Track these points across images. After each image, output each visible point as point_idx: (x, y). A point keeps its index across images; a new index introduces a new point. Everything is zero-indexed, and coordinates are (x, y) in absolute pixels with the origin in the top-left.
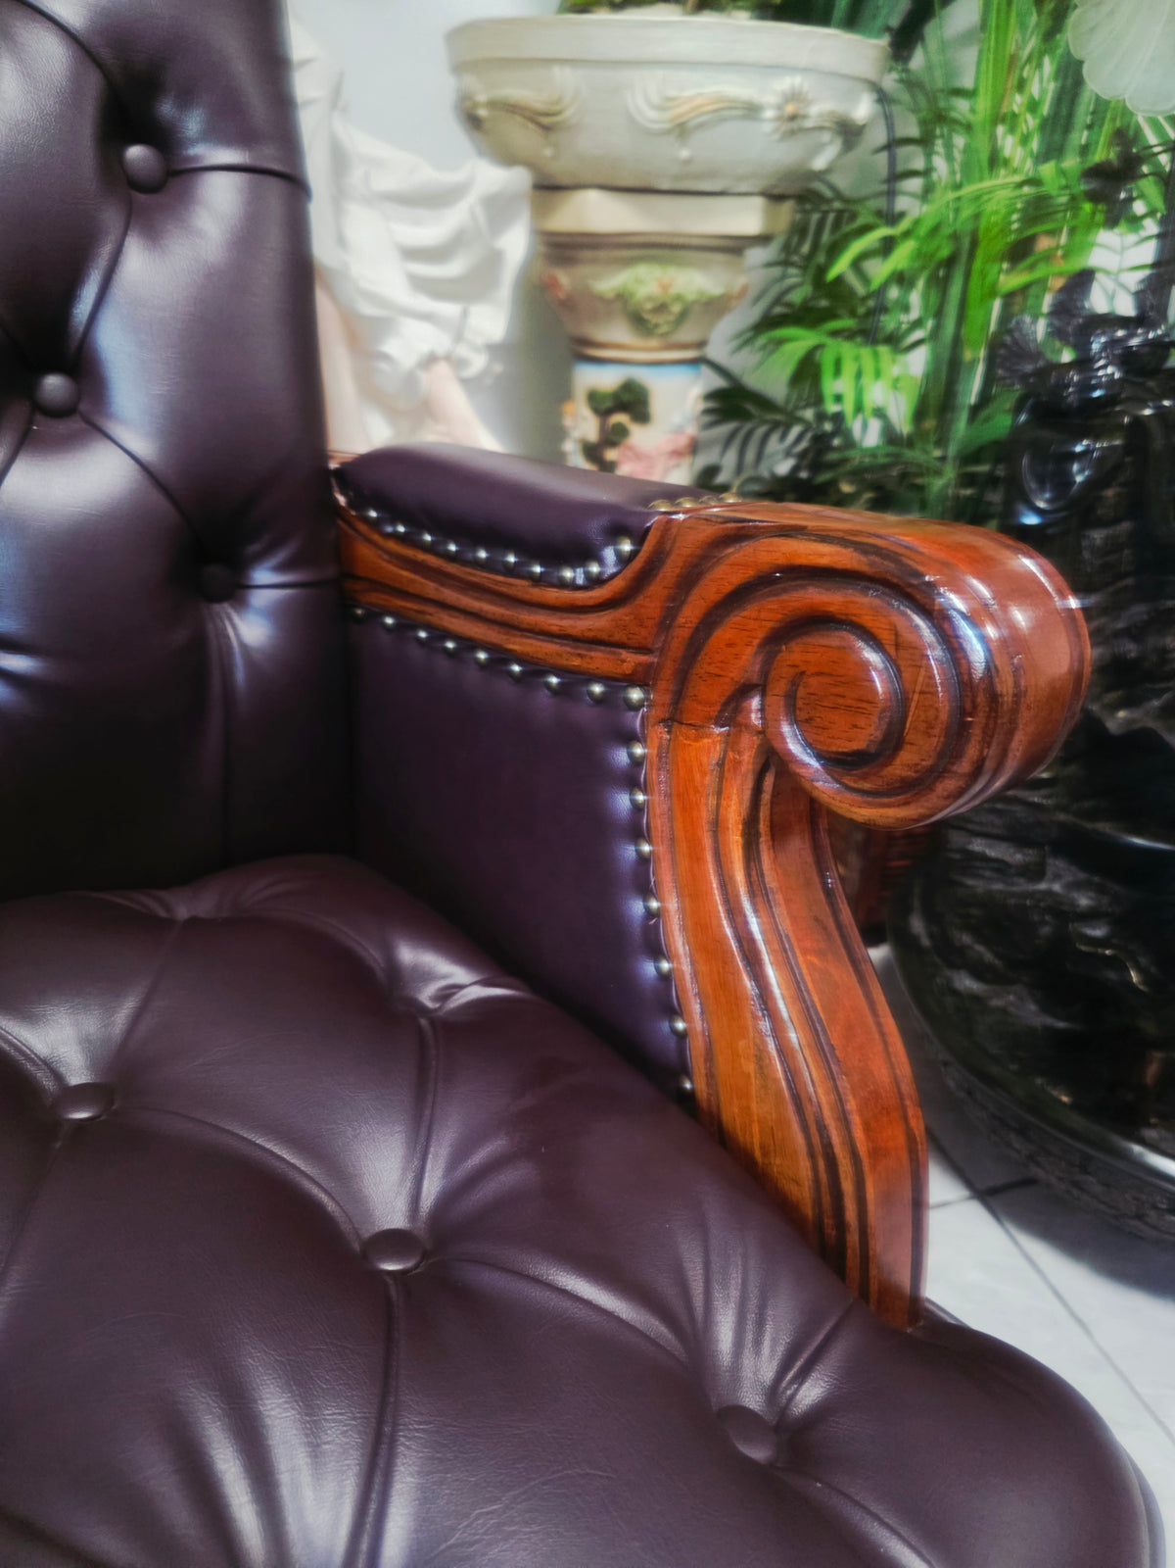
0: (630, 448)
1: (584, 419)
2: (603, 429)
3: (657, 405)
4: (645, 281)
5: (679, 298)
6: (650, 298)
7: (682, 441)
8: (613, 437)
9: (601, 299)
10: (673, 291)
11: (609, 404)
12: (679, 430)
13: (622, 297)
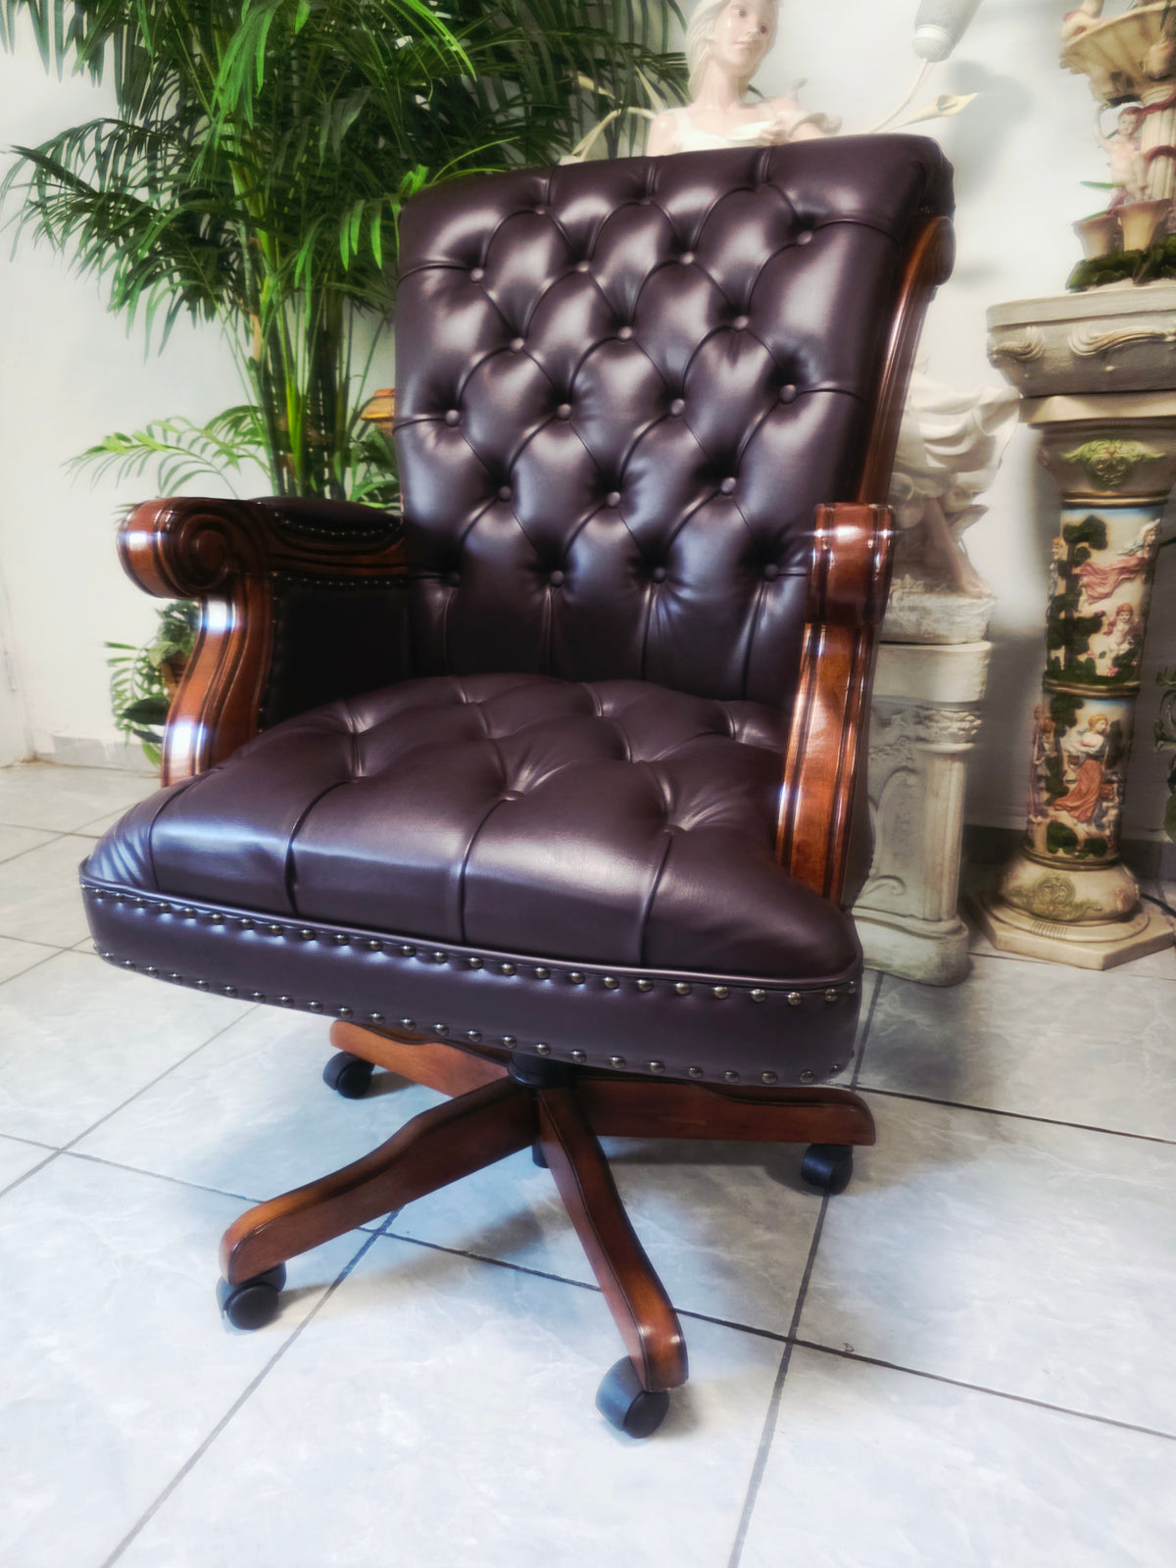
0: (1089, 565)
1: (1062, 546)
2: (1071, 553)
3: (1112, 535)
4: (1099, 451)
5: (1123, 460)
6: (1100, 462)
7: (1133, 561)
8: (1078, 558)
9: (1067, 463)
10: (1116, 455)
11: (1076, 535)
12: (1131, 553)
13: (1083, 463)
